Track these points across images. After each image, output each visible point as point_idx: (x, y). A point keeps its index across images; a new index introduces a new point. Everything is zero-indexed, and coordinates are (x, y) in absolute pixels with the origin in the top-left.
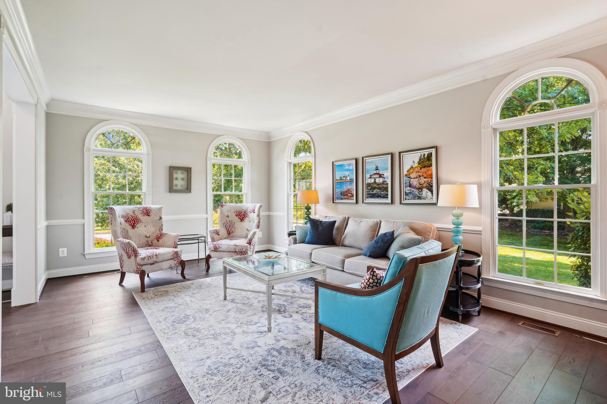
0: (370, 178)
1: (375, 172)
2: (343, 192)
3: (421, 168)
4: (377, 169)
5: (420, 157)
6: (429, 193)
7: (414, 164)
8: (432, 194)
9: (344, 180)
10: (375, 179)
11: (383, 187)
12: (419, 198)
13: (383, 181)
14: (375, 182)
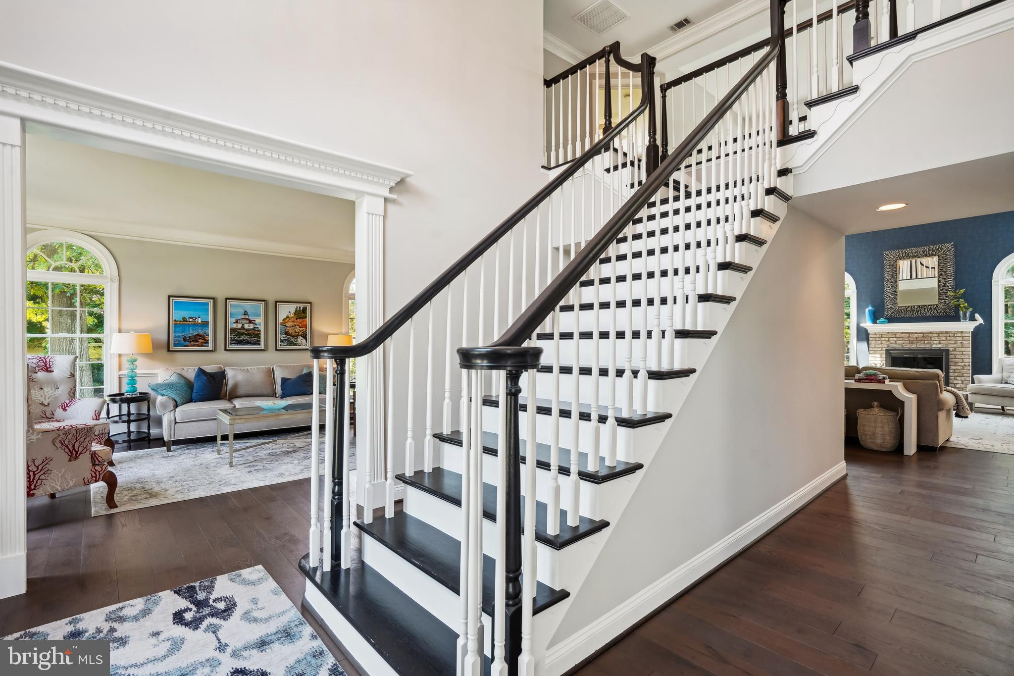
0: (237, 322)
1: (243, 317)
2: (189, 337)
3: (297, 319)
4: (245, 314)
5: (296, 309)
6: (304, 341)
7: (290, 315)
8: (306, 341)
9: (190, 322)
10: (243, 325)
11: (253, 334)
12: (295, 344)
13: (254, 328)
14: (243, 328)
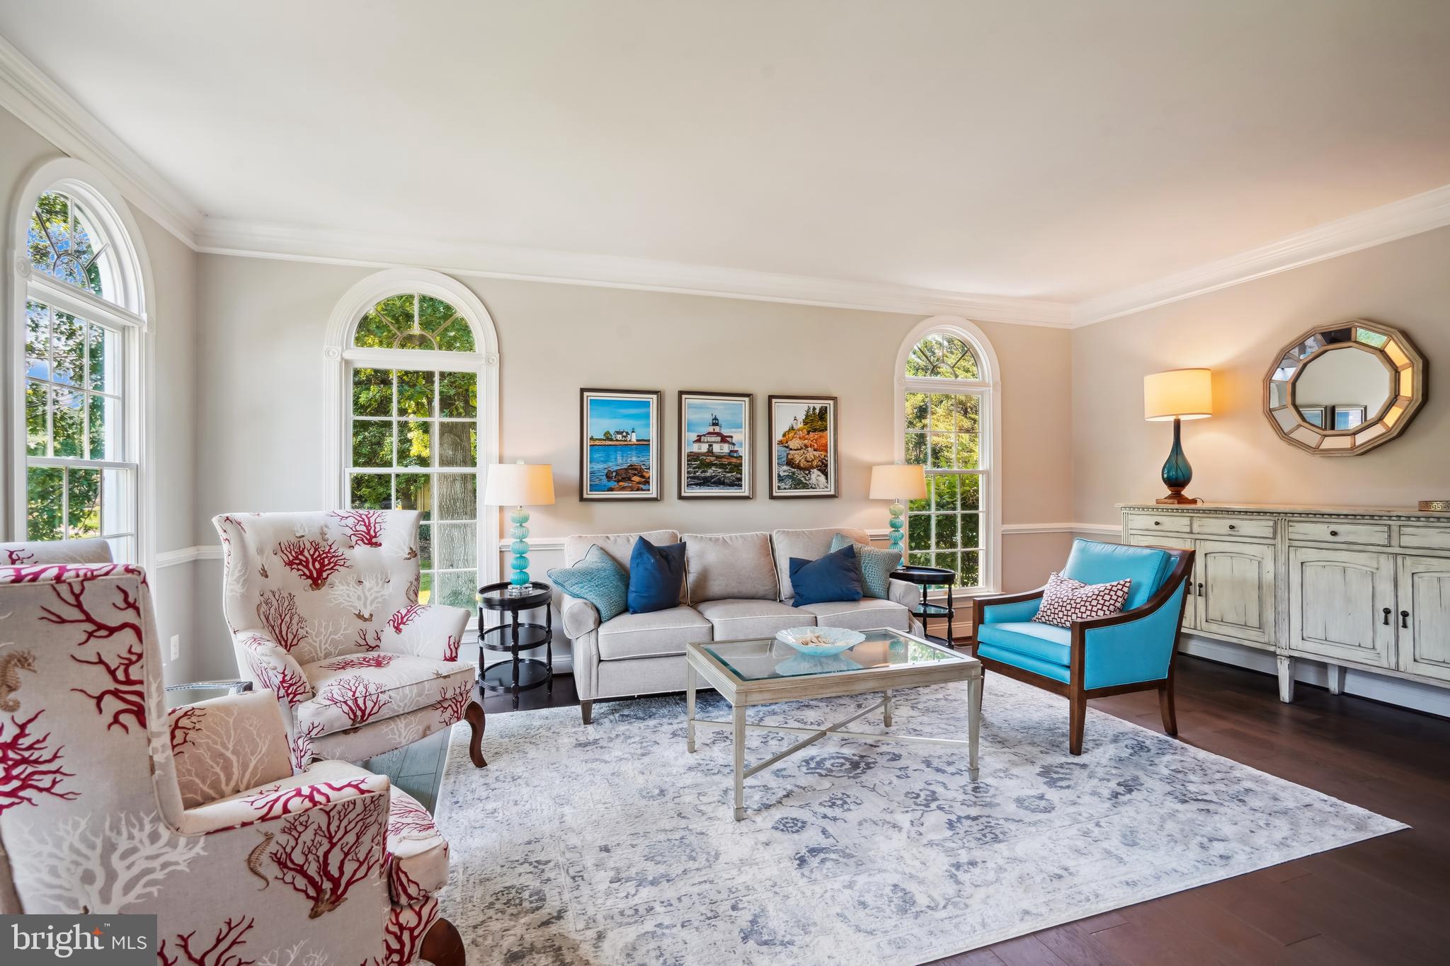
0: (699, 440)
1: (711, 429)
2: (616, 471)
3: (809, 432)
4: (714, 424)
5: (808, 412)
6: (822, 478)
7: (797, 424)
8: (827, 479)
9: (617, 440)
10: (710, 446)
11: (730, 464)
12: (805, 486)
13: (731, 451)
14: (710, 452)
